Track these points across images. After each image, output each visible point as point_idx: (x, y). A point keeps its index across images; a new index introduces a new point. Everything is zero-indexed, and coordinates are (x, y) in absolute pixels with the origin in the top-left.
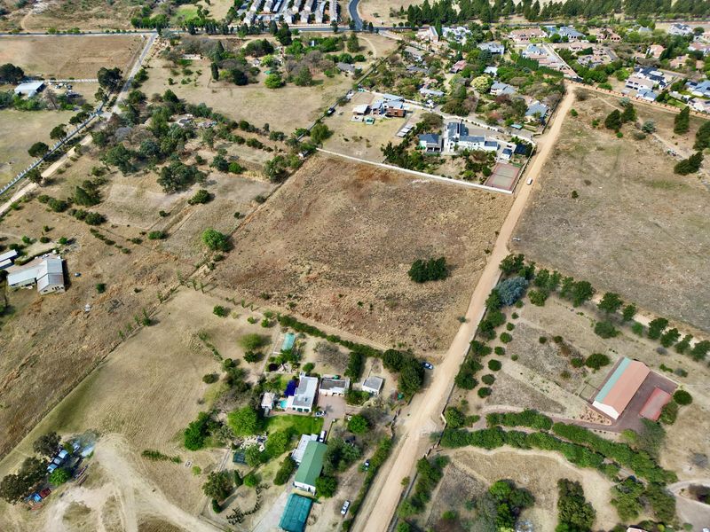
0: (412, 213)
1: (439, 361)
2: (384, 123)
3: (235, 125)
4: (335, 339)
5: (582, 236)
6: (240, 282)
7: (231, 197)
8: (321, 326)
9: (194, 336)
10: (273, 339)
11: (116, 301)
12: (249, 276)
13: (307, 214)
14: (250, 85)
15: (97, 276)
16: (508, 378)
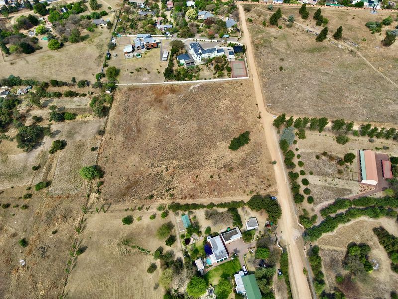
0: (203, 108)
1: (276, 192)
2: (148, 54)
3: (47, 85)
4: (212, 205)
5: (299, 91)
6: (125, 194)
7: (78, 138)
8: (197, 201)
9: (119, 245)
10: (174, 222)
11: (42, 248)
12: (128, 188)
13: (139, 131)
14: (37, 51)
15: (14, 235)
16: (316, 186)
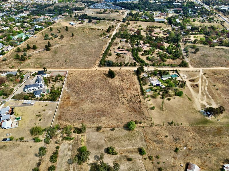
4: (140, 85)
5: (82, 59)
6: (140, 112)
9: (163, 111)
11: (175, 141)
12: (136, 111)
15: (175, 158)
